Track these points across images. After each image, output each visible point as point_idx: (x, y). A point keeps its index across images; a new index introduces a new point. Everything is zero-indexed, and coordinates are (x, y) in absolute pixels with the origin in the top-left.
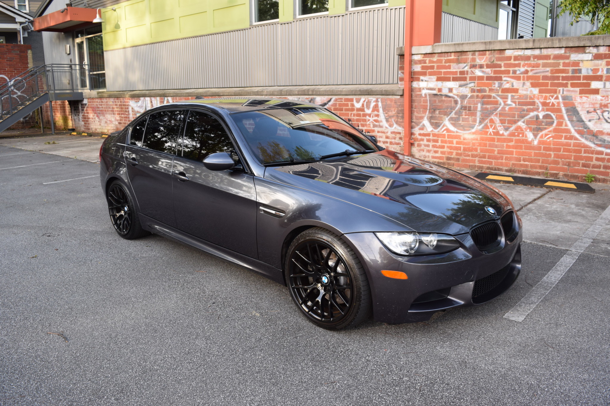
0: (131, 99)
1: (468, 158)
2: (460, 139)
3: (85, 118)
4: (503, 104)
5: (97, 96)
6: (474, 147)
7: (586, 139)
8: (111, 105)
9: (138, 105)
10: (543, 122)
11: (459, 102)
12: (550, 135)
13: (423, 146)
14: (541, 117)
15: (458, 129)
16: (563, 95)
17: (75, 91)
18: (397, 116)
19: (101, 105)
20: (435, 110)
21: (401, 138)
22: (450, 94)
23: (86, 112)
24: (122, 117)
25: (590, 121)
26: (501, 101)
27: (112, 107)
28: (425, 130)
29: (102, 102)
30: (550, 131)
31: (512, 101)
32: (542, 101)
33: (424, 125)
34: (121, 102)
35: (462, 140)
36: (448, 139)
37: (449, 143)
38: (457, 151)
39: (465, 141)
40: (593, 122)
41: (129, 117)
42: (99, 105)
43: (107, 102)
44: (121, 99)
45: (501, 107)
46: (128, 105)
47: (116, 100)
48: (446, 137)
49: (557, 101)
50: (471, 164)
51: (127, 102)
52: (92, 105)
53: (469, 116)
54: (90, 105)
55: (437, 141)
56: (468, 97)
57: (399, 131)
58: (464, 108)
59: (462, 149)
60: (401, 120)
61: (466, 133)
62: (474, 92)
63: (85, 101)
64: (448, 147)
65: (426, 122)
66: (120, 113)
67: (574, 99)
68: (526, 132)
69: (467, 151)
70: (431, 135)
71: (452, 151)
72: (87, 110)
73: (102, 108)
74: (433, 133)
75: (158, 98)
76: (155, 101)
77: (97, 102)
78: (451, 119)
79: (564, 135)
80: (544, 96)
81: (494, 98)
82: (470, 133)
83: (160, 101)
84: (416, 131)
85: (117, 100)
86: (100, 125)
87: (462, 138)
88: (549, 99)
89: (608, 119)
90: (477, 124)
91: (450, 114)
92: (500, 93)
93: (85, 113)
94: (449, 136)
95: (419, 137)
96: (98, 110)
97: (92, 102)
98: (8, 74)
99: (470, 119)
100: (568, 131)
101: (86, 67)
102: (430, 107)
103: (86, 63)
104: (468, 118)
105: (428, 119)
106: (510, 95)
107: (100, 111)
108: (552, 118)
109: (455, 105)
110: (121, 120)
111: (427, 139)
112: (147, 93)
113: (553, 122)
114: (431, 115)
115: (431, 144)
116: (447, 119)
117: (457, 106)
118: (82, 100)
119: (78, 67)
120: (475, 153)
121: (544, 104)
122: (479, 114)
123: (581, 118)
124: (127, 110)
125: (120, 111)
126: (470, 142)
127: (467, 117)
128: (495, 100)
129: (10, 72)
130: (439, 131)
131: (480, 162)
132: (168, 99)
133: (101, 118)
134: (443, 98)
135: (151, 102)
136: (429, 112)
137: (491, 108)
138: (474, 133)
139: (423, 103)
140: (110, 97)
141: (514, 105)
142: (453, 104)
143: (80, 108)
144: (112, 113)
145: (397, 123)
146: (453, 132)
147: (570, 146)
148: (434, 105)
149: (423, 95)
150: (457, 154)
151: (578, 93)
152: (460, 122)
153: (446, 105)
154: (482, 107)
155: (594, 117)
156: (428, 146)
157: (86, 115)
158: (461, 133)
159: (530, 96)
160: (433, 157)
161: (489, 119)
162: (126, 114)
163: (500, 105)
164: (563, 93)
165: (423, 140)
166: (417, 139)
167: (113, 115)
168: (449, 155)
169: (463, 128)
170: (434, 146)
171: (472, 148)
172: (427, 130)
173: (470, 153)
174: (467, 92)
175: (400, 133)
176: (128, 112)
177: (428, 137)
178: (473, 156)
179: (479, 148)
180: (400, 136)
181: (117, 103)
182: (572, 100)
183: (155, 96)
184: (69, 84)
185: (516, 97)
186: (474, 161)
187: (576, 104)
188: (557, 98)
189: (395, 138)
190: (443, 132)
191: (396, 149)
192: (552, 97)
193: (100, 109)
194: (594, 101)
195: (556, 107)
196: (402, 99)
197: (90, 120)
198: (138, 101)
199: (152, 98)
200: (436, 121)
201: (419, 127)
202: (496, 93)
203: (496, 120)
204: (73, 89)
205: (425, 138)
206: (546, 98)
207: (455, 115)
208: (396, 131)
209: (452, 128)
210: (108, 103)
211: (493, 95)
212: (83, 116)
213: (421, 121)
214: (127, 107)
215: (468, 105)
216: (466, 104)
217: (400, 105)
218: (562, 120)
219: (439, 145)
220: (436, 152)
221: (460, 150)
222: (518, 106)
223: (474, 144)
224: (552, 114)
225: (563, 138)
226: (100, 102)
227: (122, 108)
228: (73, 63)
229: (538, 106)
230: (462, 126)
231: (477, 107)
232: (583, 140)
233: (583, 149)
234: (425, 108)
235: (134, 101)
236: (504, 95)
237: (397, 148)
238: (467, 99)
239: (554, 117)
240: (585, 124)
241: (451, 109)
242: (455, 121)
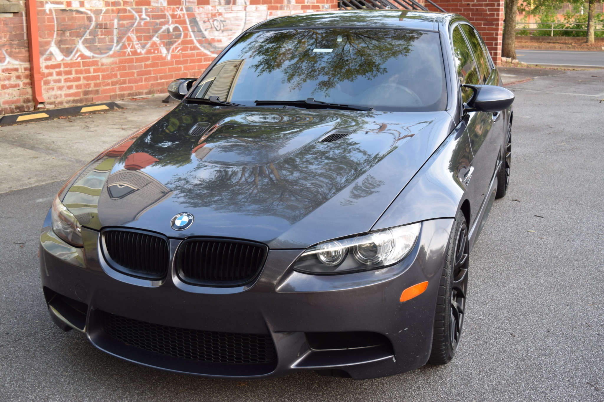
1: (108, 87)
2: (98, 65)
4: (138, 18)
6: (113, 73)
7: (205, 48)
10: (173, 35)
11: (94, 19)
12: (179, 48)
13: (52, 82)
14: (171, 30)
15: (94, 53)
16: (186, 6)
18: (11, 45)
20: (64, 32)
21: (18, 77)
22: (82, 9)
25: (206, 30)
26: (136, 15)
28: (53, 60)
30: (179, 44)
31: (147, 15)
32: (171, 13)
33: (51, 54)
35: (100, 67)
36: (84, 68)
37: (86, 73)
38: (95, 82)
39: (104, 67)
40: (208, 30)
45: (137, 21)
48: (82, 66)
49: (182, 12)
50: (112, 94)
53: (105, 35)
55: (70, 73)
56: (103, 12)
57: (16, 67)
58: (99, 26)
59: (101, 77)
60: (17, 50)
61: (103, 57)
62: (109, 6)
64: (84, 78)
65: (54, 49)
67: (194, 10)
68: (161, 48)
69: (106, 79)
70: (62, 66)
71: (89, 82)
74: (65, 62)
78: (86, 42)
79: (189, 46)
80: (172, 8)
81: (130, 12)
82: (108, 56)
84: (43, 63)
87: (100, 64)
88: (176, 11)
89: (217, 27)
90: (115, 44)
91: (84, 34)
92: (134, 7)
94: (85, 64)
95: (46, 71)
99: (107, 38)
100: (191, 42)
102: (57, 28)
104: (105, 38)
105: (56, 45)
106: (144, 8)
108: (180, 31)
109: (89, 23)
111: (56, 72)
113: (181, 34)
114: (59, 39)
115: (63, 78)
116: (80, 42)
117: (91, 24)
120: (115, 80)
121: (173, 16)
122: (115, 32)
123: (200, 29)
126: (109, 68)
127: (103, 36)
128: (131, 14)
130: (71, 59)
131: (121, 89)
134: (74, 15)
136: (57, 34)
137: (127, 24)
138: (112, 56)
139: (48, 22)
141: (148, 19)
142: (86, 22)
145: (11, 55)
146: (89, 58)
147: (194, 57)
148: (64, 25)
149: (48, 11)
150: (96, 85)
151: (196, 4)
152: (96, 44)
153: (78, 23)
154: (118, 24)
155: (207, 26)
156: (59, 81)
158: (98, 57)
159: (161, 8)
160: (67, 95)
161: (126, 37)
163: (136, 19)
164: (186, 5)
165: (51, 74)
166: (44, 73)
168: (86, 88)
169: (100, 51)
170: (66, 80)
171: (112, 74)
172: (56, 59)
173: (110, 81)
174: (101, 6)
175: (16, 70)
177: (58, 70)
178: (113, 84)
179: (118, 73)
180: (17, 74)
182: (193, 11)
185: (149, 10)
186: (114, 90)
187: (196, 15)
188: (182, 10)
189: (9, 79)
190: (76, 59)
191: (12, 94)
192: (178, 8)
194: (207, 12)
195: (182, 19)
196: (17, 19)
200: (67, 46)
201: (44, 57)
202: (130, 6)
203: (133, 38)
205: (54, 71)
206: (174, 10)
207: (90, 35)
208: (10, 67)
209: (87, 53)
211: (128, 8)
213: (46, 48)
215: (104, 22)
216: (102, 20)
217: (14, 27)
218: (187, 32)
219: (74, 78)
220: (70, 87)
221: (99, 79)
222: (152, 20)
223: (113, 69)
224: (179, 26)
225: (189, 50)
229: (168, 19)
230: (99, 49)
231: (113, 24)
232: (203, 50)
233: (203, 58)
234: (51, 30)
236: (139, 8)
237: (14, 93)
238: (102, 14)
239: (181, 29)
240: (203, 34)
241: (85, 28)
242: (89, 44)
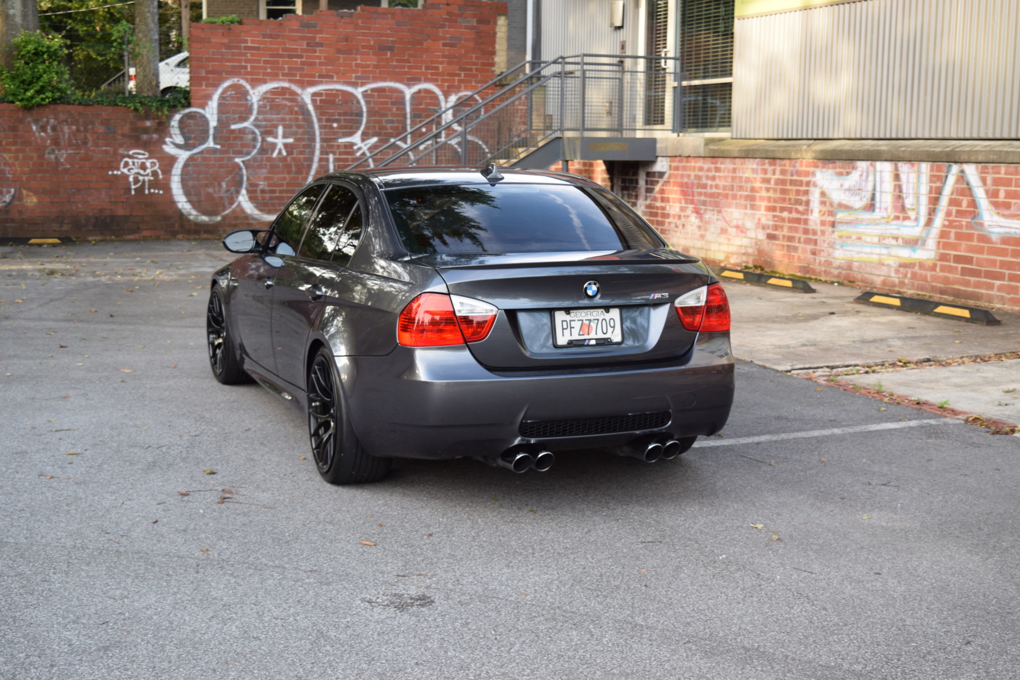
0: (820, 163)
3: (656, 215)
5: (702, 151)
8: (748, 180)
9: (846, 186)
17: (627, 134)
19: (713, 178)
23: (658, 196)
24: (783, 220)
27: (749, 185)
29: (717, 170)
34: (783, 172)
41: (806, 221)
42: (707, 177)
43: (734, 170)
44: (787, 162)
46: (808, 184)
47: (767, 166)
51: (807, 174)
52: (682, 176)
54: (676, 176)
63: (661, 165)
66: (778, 205)
72: (662, 191)
73: (717, 187)
75: (925, 167)
76: (913, 177)
77: (701, 169)
83: (932, 176)
85: (770, 164)
86: (702, 237)
93: (655, 199)
96: (700, 194)
97: (685, 168)
98: (444, 81)
101: (670, 66)
103: (671, 54)
107: (706, 195)
110: (776, 228)
112: (884, 148)
118: (652, 162)
119: (641, 65)
124: (804, 198)
125: (775, 201)
129: (449, 75)
132: (962, 171)
133: (707, 216)
135: (897, 177)
140: (747, 155)
143: (642, 183)
144: (748, 203)
157: (659, 204)
162: (797, 211)
167: (749, 211)
176: (807, 203)
181: (769, 176)
183: (914, 158)
184: (610, 113)
193: (709, 190)
197: (671, 220)
198: (848, 174)
199: (900, 164)
204: (620, 129)
210: (739, 174)
212: (649, 206)
214: (804, 188)
226: (709, 170)
227: (784, 191)
228: (629, 52)
235: (831, 171)
